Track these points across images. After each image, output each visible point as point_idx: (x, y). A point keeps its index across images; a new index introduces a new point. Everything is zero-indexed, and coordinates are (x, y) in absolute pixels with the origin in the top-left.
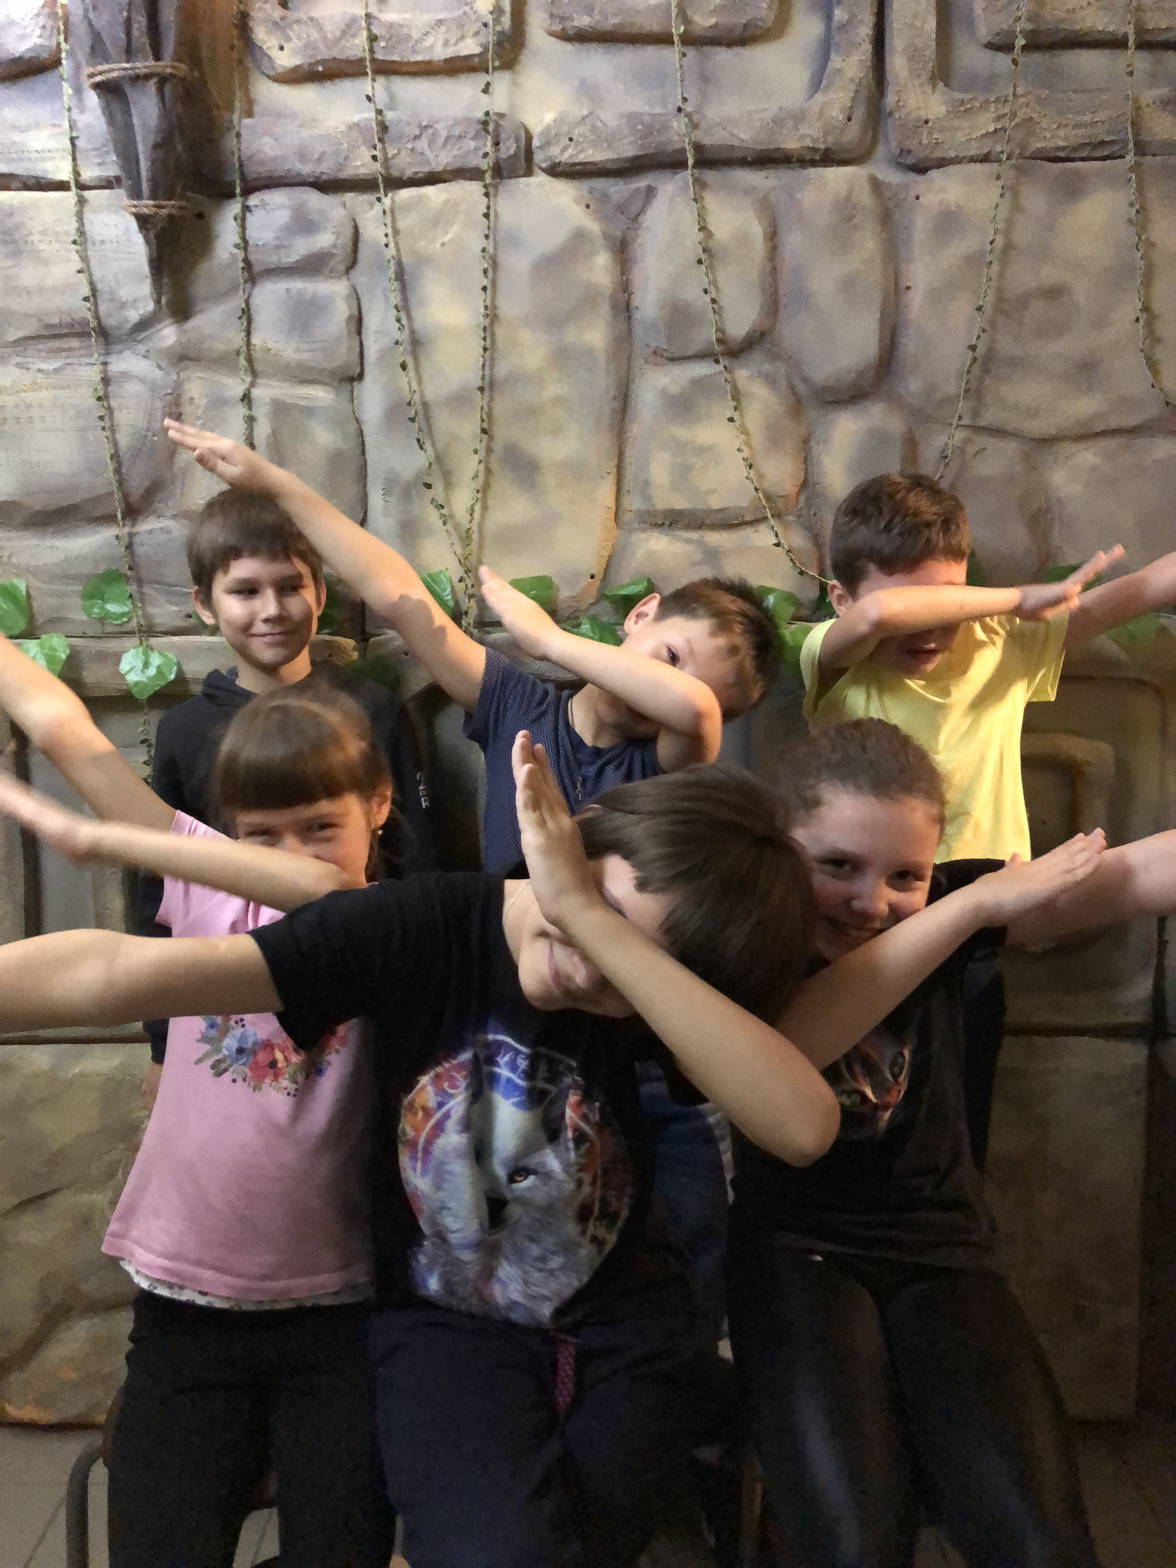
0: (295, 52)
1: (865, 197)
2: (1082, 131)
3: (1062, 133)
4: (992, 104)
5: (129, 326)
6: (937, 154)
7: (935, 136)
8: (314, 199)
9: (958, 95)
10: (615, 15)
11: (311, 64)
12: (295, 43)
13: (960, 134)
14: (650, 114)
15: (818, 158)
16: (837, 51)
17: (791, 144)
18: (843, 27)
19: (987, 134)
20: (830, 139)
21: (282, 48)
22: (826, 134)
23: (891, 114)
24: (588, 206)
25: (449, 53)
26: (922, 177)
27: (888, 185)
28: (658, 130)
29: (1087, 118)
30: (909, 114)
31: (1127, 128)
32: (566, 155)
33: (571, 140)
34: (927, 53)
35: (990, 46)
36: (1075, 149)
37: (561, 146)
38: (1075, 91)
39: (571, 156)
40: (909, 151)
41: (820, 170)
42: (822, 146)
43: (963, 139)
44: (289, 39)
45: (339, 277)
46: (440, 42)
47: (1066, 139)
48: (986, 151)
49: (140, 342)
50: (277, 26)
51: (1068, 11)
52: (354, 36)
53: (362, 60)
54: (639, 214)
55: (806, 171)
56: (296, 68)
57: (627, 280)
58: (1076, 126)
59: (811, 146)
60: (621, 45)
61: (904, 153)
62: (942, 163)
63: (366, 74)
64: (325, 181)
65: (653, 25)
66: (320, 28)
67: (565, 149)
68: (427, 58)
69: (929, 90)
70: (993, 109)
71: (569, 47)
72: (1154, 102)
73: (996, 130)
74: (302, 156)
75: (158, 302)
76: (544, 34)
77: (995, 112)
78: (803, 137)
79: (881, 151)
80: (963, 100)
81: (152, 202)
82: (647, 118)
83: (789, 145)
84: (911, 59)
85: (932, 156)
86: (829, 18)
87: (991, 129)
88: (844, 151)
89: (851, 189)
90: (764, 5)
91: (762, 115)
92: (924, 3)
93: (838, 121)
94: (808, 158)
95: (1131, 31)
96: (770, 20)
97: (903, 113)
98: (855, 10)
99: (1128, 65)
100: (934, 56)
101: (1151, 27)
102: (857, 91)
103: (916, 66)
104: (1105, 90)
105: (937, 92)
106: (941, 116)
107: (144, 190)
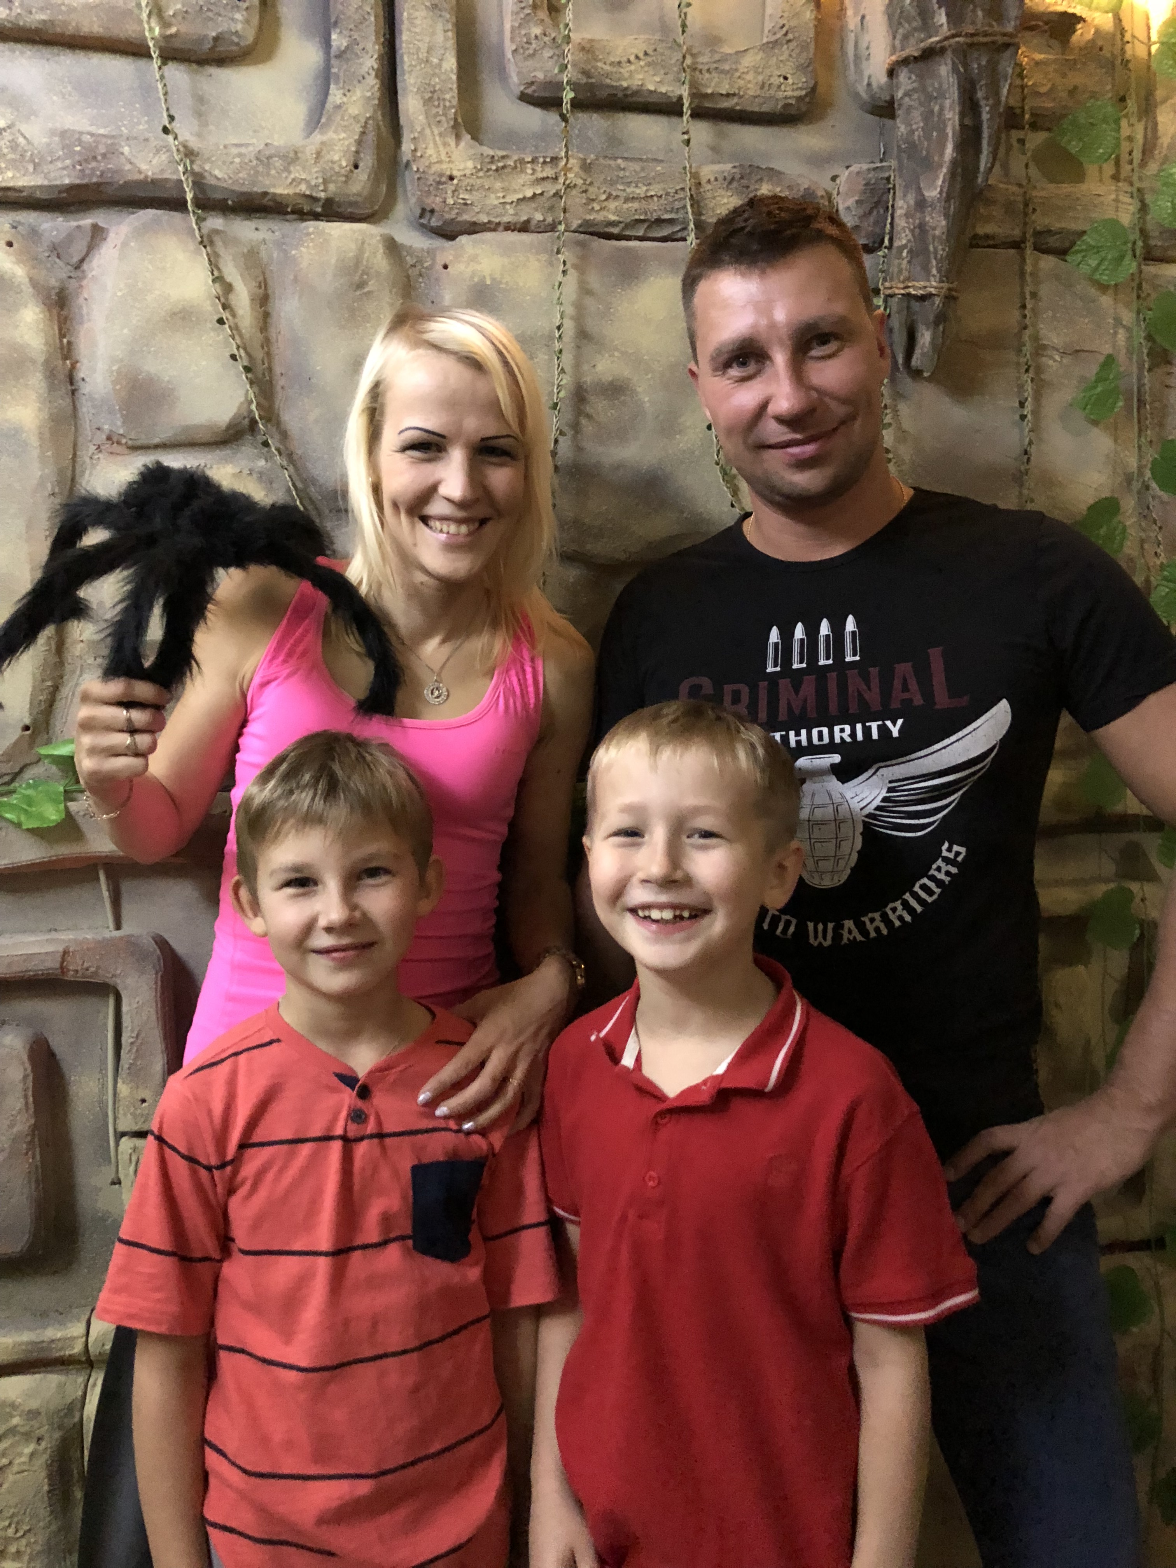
1: (380, 262)
2: (636, 205)
3: (612, 205)
4: (529, 165)
6: (466, 217)
7: (461, 196)
9: (490, 152)
10: (42, 9)
13: (493, 196)
14: (92, 135)
15: (319, 210)
16: (337, 83)
17: (281, 189)
18: (341, 55)
19: (524, 199)
20: (332, 187)
22: (325, 182)
23: (408, 165)
24: (10, 244)
26: (451, 243)
27: (410, 250)
28: (104, 155)
29: (641, 191)
30: (429, 167)
31: (685, 207)
34: (447, 96)
35: (524, 98)
36: (628, 226)
38: (625, 159)
40: (432, 211)
41: (322, 225)
42: (322, 195)
43: (496, 202)
47: (617, 212)
48: (525, 218)
51: (613, 64)
54: (82, 261)
55: (304, 225)
57: (69, 343)
58: (627, 200)
59: (308, 193)
60: (56, 50)
61: (428, 215)
62: (474, 228)
65: (94, 26)
69: (452, 141)
70: (529, 171)
72: (716, 180)
73: (535, 195)
77: (532, 174)
78: (297, 182)
79: (401, 210)
80: (493, 157)
82: (87, 138)
83: (279, 190)
84: (428, 102)
85: (460, 219)
86: (327, 43)
87: (529, 194)
88: (352, 204)
89: (361, 250)
90: (238, 16)
91: (243, 150)
92: (440, 37)
93: (341, 167)
94: (306, 208)
95: (685, 94)
96: (250, 36)
97: (421, 165)
98: (356, 35)
99: (684, 133)
100: (455, 102)
101: (709, 91)
102: (363, 133)
103: (434, 111)
104: (662, 161)
105: (462, 144)
106: (468, 172)
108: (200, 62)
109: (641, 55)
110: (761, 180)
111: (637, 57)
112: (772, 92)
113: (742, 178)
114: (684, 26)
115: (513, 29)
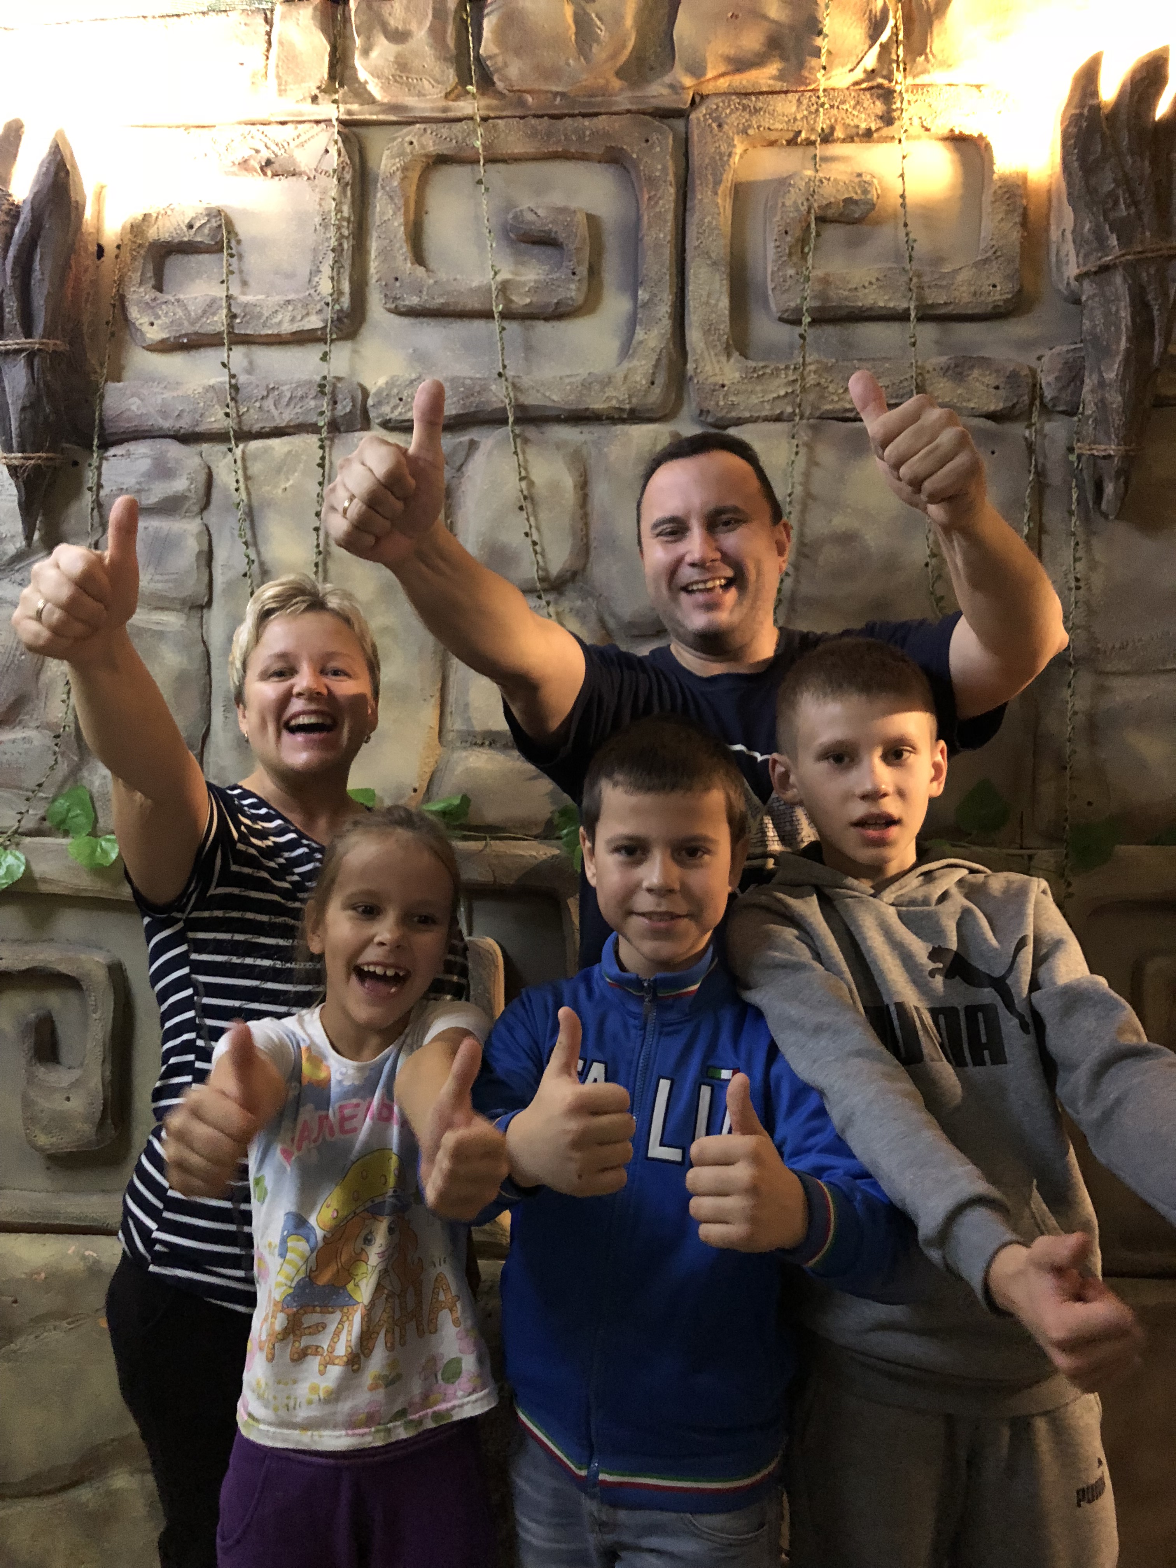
0: (162, 328)
4: (783, 372)
5: (6, 558)
6: (734, 414)
7: (730, 399)
8: (174, 449)
9: (751, 364)
10: (442, 295)
11: (175, 338)
12: (164, 320)
13: (754, 397)
14: (471, 379)
15: (625, 416)
16: (641, 325)
17: (598, 404)
18: (645, 305)
19: (779, 397)
20: (634, 400)
21: (152, 324)
22: (630, 397)
23: (691, 378)
25: (295, 327)
28: (479, 392)
30: (706, 380)
32: (396, 413)
33: (401, 399)
34: (722, 327)
35: (781, 319)
37: (392, 404)
38: (860, 360)
39: (400, 414)
40: (708, 412)
41: (627, 427)
42: (627, 407)
43: (756, 401)
44: (158, 317)
45: (194, 517)
46: (288, 318)
48: (778, 411)
49: (18, 571)
50: (149, 307)
51: (850, 290)
52: (214, 314)
53: (220, 334)
54: (462, 465)
55: (614, 428)
56: (163, 341)
57: (452, 522)
59: (617, 406)
60: (450, 320)
61: (705, 413)
62: (739, 422)
63: (224, 344)
64: (184, 434)
65: (474, 304)
66: (185, 307)
67: (395, 407)
68: (276, 332)
69: (723, 359)
70: (783, 376)
71: (406, 321)
72: (934, 370)
73: (787, 393)
74: (164, 414)
75: (29, 537)
76: (382, 310)
77: (785, 378)
78: (609, 399)
79: (685, 411)
80: (755, 367)
81: (20, 455)
82: (468, 382)
83: (596, 406)
84: (707, 332)
85: (729, 416)
86: (635, 297)
87: (782, 393)
88: (648, 410)
89: (654, 444)
90: (573, 286)
91: (573, 380)
92: (717, 286)
93: (642, 385)
94: (616, 416)
95: (912, 307)
96: (580, 300)
97: (701, 378)
98: (655, 290)
99: (911, 337)
100: (727, 330)
101: (930, 302)
102: (658, 360)
103: (711, 338)
104: (890, 359)
105: (732, 360)
106: (736, 381)
107: (15, 445)
108: (547, 319)
109: (874, 280)
110: (972, 368)
111: (871, 283)
112: (983, 298)
113: (956, 366)
114: (911, 257)
115: (773, 273)
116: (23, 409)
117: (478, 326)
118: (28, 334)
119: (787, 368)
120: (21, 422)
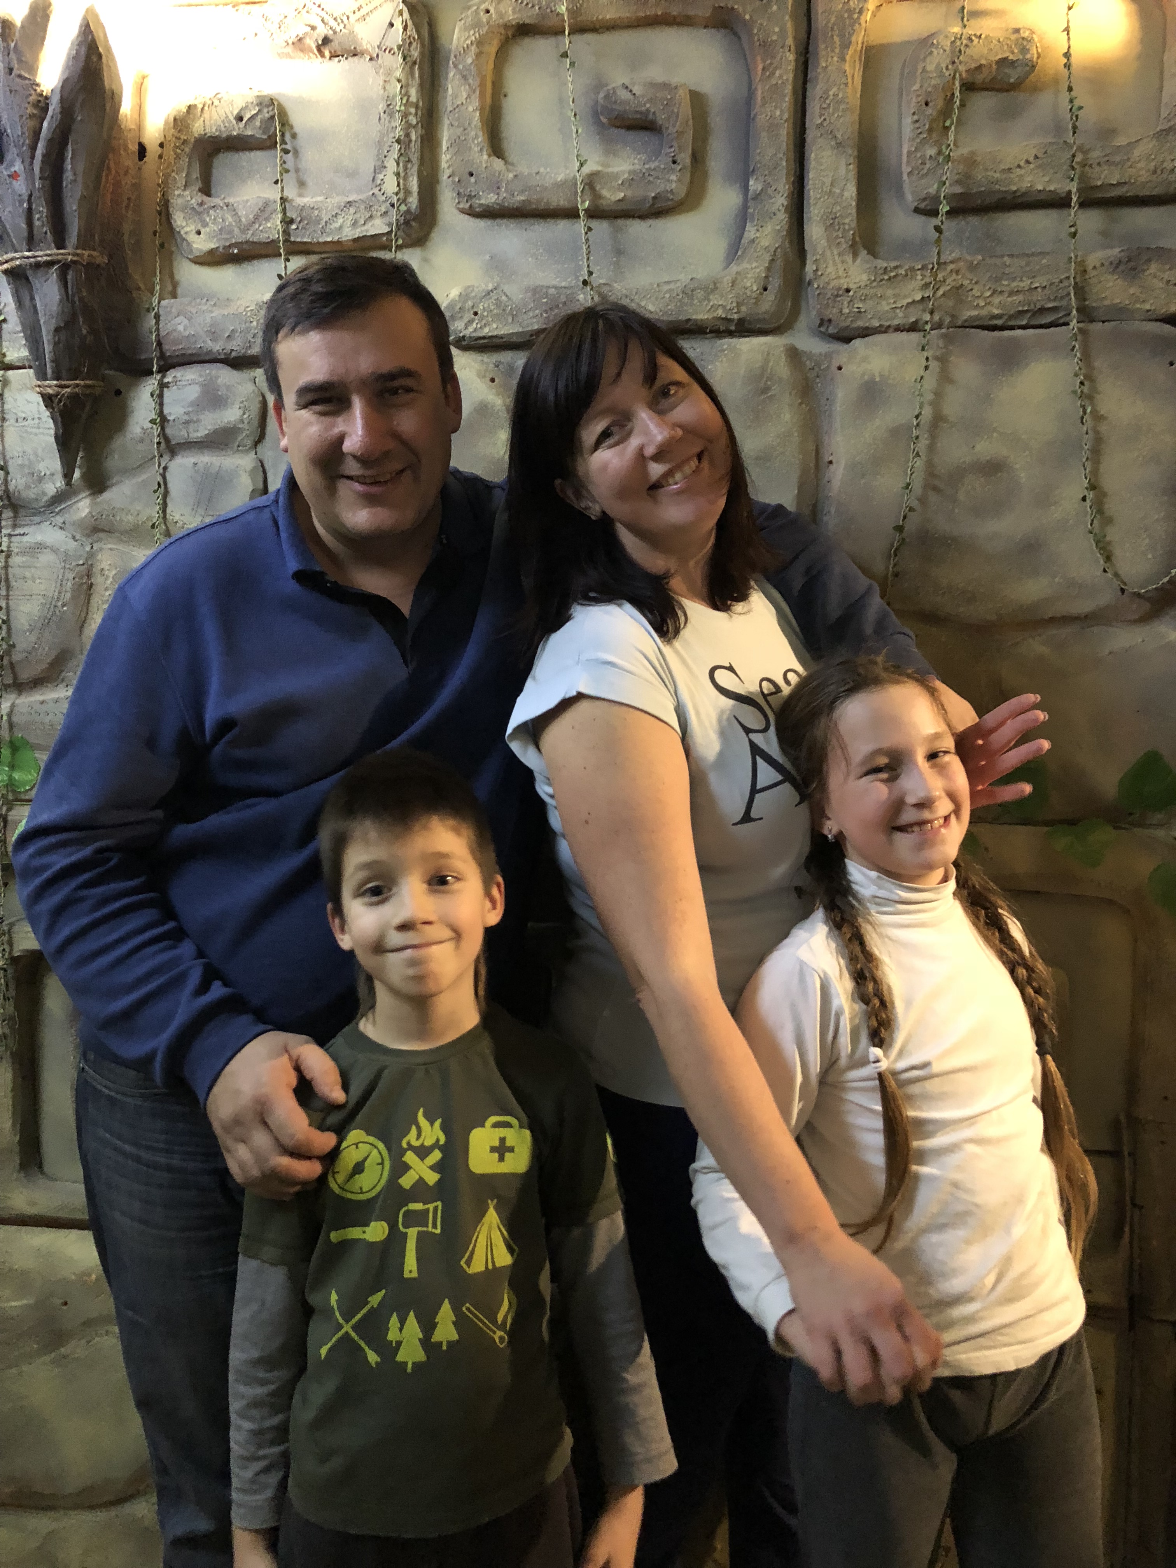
0: (211, 237)
1: (782, 369)
2: (1020, 297)
3: (996, 300)
4: (919, 272)
5: (45, 499)
6: (860, 323)
7: (856, 306)
8: (225, 375)
9: (883, 264)
10: (522, 192)
11: (225, 247)
12: (213, 227)
13: (884, 303)
14: (556, 288)
15: (733, 328)
16: (752, 221)
18: (757, 197)
19: (914, 302)
20: (744, 309)
21: (199, 233)
22: (739, 305)
23: (810, 283)
24: (493, 380)
25: (357, 233)
26: (846, 346)
27: (810, 355)
28: (565, 303)
29: (1025, 284)
30: (828, 283)
31: (1069, 294)
32: (471, 329)
33: (476, 314)
34: (847, 221)
35: (917, 210)
36: (1011, 317)
37: (466, 320)
38: (1011, 256)
39: (475, 330)
40: (830, 321)
41: (734, 341)
42: (736, 316)
43: (887, 308)
44: (206, 225)
45: (247, 451)
46: (349, 223)
47: (1000, 305)
48: (913, 319)
49: (58, 513)
50: (197, 213)
51: (1003, 171)
52: (267, 219)
53: (274, 242)
55: (719, 342)
56: (212, 252)
58: (1011, 293)
59: (724, 316)
60: (532, 221)
61: (826, 324)
62: (865, 333)
63: (280, 255)
64: (235, 358)
65: (559, 200)
66: (235, 213)
67: (470, 322)
68: (336, 238)
69: (849, 258)
70: (919, 277)
71: (482, 223)
72: (1102, 265)
73: (923, 298)
74: (214, 335)
75: (68, 476)
76: (456, 212)
77: (922, 280)
78: (715, 307)
79: (804, 321)
80: (886, 268)
81: (55, 382)
82: (552, 291)
83: (700, 317)
84: (830, 227)
85: (854, 325)
86: (746, 188)
87: (918, 297)
88: (759, 321)
89: (766, 361)
90: (673, 177)
91: (672, 286)
92: (842, 171)
93: (752, 291)
94: (722, 328)
95: (1074, 190)
96: (681, 192)
97: (821, 282)
98: (769, 180)
99: (1071, 227)
100: (854, 224)
101: (1099, 183)
102: (772, 261)
103: (835, 235)
104: (1048, 253)
105: (859, 261)
106: (863, 284)
107: (49, 371)
108: (642, 217)
109: (1031, 159)
110: (1149, 260)
111: (1028, 162)
112: (1165, 176)
113: (1129, 260)
114: (1075, 128)
115: (909, 153)
116: (57, 330)
117: (562, 226)
118: (61, 244)
119: (924, 268)
120: (56, 344)
